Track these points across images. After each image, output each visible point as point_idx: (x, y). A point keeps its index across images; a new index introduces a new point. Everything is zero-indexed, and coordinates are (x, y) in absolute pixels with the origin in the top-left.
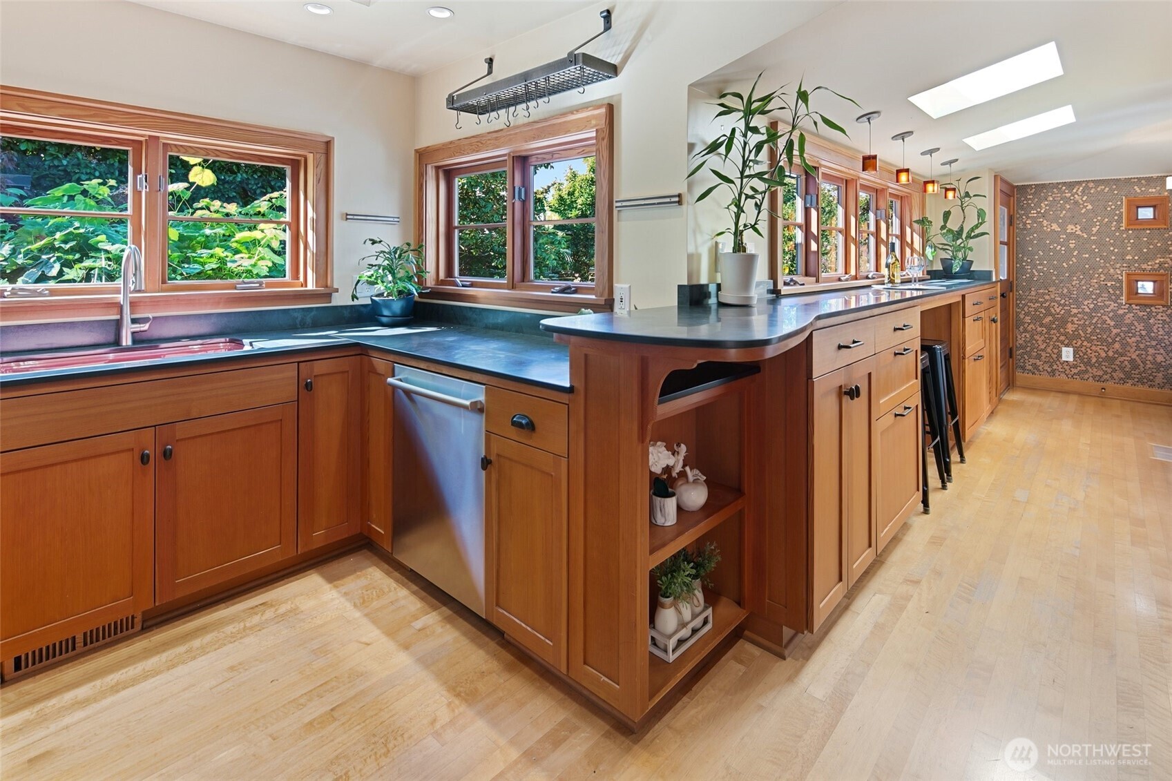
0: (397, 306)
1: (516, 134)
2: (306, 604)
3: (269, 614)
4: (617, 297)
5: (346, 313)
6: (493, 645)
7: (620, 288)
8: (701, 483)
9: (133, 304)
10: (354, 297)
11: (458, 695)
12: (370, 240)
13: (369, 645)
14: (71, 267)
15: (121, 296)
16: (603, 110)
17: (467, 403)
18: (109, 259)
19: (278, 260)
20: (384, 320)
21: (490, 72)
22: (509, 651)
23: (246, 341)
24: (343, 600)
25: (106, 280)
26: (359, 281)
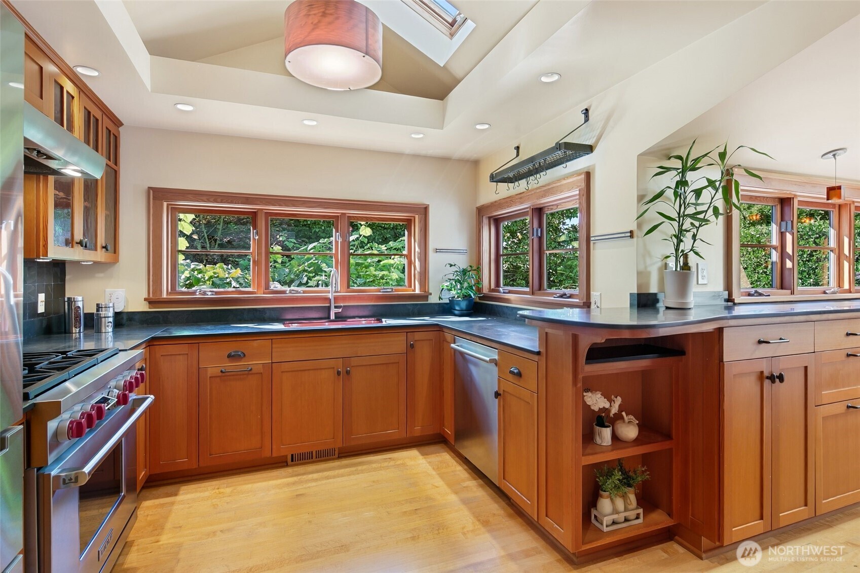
0: (464, 305)
1: (532, 194)
2: (410, 463)
3: (392, 463)
4: (592, 301)
5: (436, 308)
6: (503, 503)
7: (595, 295)
8: (634, 425)
9: (336, 299)
10: (440, 298)
11: (479, 520)
12: (449, 264)
13: (437, 487)
14: (311, 280)
15: (330, 294)
16: (583, 176)
17: (488, 359)
18: (326, 276)
19: (402, 275)
20: (456, 312)
21: (518, 155)
22: (512, 509)
23: (383, 320)
24: (427, 464)
25: (325, 287)
26: (443, 289)
